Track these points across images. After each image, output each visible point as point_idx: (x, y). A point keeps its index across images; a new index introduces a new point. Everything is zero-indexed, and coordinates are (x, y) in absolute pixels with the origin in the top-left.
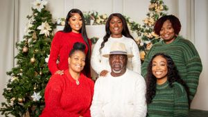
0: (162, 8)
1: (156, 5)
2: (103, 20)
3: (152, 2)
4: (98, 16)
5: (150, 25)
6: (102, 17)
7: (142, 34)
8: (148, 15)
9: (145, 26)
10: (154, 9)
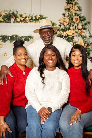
0: (76, 9)
1: (71, 6)
2: (22, 19)
3: (68, 3)
4: (18, 15)
5: (65, 25)
6: (21, 16)
7: (58, 32)
8: (64, 15)
9: (60, 25)
10: (69, 10)
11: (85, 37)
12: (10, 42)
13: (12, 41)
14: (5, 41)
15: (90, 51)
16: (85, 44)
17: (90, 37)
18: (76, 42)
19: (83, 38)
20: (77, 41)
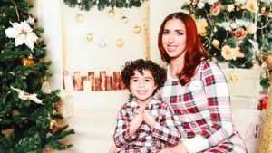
12: (99, 9)
13: (103, 8)
14: (87, 8)
16: (260, 7)
18: (241, 5)
20: (243, 3)
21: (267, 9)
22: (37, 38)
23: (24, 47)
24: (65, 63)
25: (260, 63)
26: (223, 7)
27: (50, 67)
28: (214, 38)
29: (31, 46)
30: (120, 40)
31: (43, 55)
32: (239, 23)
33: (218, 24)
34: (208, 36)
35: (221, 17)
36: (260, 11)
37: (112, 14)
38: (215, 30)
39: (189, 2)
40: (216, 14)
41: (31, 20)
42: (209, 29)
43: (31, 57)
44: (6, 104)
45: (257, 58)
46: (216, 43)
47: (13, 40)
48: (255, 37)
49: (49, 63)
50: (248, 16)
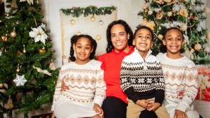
11: (189, 4)
12: (85, 16)
13: (87, 15)
14: (77, 16)
15: (197, 23)
16: (189, 13)
17: (196, 3)
18: (177, 12)
19: (186, 6)
20: (178, 10)
21: (194, 15)
22: (47, 36)
23: (40, 42)
24: (63, 51)
25: (190, 50)
26: (165, 14)
27: (55, 54)
28: (159, 33)
29: (44, 42)
30: (98, 36)
31: (51, 47)
32: (175, 24)
33: (162, 25)
34: (156, 33)
35: (163, 20)
36: (189, 16)
37: (93, 19)
38: (160, 28)
39: (143, 11)
40: (160, 18)
41: (43, 26)
42: (156, 28)
43: (43, 48)
44: (31, 76)
45: (188, 46)
46: (161, 37)
47: (33, 38)
48: (186, 33)
49: (54, 52)
50: (181, 19)
